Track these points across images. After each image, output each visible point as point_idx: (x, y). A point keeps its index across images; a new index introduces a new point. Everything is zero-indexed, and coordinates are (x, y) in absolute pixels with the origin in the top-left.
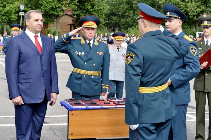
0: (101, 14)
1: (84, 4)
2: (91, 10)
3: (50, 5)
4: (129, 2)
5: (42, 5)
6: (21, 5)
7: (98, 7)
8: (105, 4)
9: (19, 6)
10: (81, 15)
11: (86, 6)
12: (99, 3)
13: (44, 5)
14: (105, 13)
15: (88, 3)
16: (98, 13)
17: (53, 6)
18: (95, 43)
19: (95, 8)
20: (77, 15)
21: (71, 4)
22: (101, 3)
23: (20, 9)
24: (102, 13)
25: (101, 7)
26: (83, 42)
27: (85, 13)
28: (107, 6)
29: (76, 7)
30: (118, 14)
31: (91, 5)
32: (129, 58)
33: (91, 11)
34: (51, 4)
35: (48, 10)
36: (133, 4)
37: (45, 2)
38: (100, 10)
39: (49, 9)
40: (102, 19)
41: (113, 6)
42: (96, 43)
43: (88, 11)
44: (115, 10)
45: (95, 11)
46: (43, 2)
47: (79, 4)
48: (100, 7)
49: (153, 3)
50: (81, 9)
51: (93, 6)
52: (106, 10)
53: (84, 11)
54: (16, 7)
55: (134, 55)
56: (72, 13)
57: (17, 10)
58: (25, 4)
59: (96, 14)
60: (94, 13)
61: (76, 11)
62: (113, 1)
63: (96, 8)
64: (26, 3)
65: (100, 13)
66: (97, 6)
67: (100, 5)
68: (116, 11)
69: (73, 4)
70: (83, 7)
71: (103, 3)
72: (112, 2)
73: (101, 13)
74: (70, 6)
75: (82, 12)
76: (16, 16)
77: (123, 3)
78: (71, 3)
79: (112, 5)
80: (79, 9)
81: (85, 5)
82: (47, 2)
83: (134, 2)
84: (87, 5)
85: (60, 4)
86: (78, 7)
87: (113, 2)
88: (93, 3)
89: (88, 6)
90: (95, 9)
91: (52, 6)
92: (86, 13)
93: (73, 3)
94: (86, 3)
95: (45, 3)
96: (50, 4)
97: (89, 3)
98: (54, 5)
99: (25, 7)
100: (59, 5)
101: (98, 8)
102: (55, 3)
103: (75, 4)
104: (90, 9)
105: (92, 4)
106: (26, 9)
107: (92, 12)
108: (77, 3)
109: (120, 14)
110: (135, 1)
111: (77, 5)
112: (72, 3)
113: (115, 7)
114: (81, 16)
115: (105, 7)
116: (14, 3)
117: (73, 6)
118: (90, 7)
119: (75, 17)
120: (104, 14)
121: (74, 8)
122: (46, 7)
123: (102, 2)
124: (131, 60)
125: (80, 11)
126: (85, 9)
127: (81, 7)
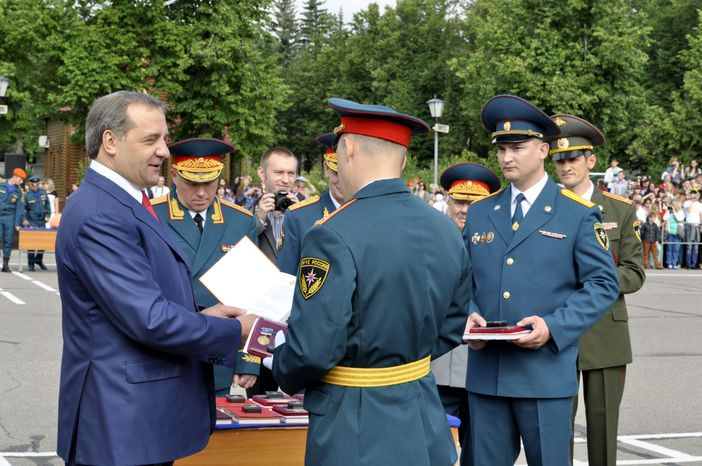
0: (263, 114)
1: (207, 79)
2: (231, 98)
3: (95, 81)
4: (360, 73)
5: (65, 82)
7: (252, 90)
8: (277, 79)
10: (195, 114)
11: (213, 84)
13: (73, 82)
14: (276, 109)
15: (221, 76)
16: (253, 108)
17: (106, 85)
18: (213, 217)
19: (242, 92)
20: (184, 114)
21: (164, 80)
22: (262, 75)
24: (267, 108)
25: (264, 87)
26: (177, 213)
27: (208, 107)
28: (284, 86)
29: (180, 89)
30: (323, 112)
31: (229, 82)
32: (312, 274)
33: (231, 103)
34: (97, 77)
35: (86, 97)
36: (373, 79)
37: (77, 72)
38: (260, 98)
39: (90, 94)
40: (265, 127)
41: (306, 86)
42: (217, 217)
43: (218, 102)
44: (312, 99)
45: (242, 101)
46: (71, 72)
47: (188, 77)
48: (260, 90)
49: (439, 77)
50: (196, 95)
51: (236, 87)
52: (281, 98)
53: (208, 102)
58: (10, 78)
59: (246, 111)
60: (241, 110)
61: (179, 100)
62: (304, 71)
63: (245, 91)
64: (13, 75)
65: (259, 108)
66: (249, 84)
67: (261, 81)
68: (317, 102)
69: (169, 77)
70: (205, 90)
71: (269, 76)
72: (301, 73)
73: (263, 110)
74: (159, 84)
75: (199, 106)
77: (340, 76)
78: (165, 77)
79: (302, 83)
80: (190, 95)
81: (212, 82)
82: (85, 71)
83: (374, 74)
84: (218, 81)
85: (127, 77)
86: (187, 90)
87: (306, 74)
88: (235, 77)
89: (220, 86)
90: (242, 95)
91: (101, 85)
92: (213, 108)
93: (171, 74)
94: (214, 77)
95: (76, 75)
96: (92, 79)
97: (224, 76)
98: (107, 81)
99: (8, 88)
100: (124, 82)
101: (254, 93)
102: (111, 74)
103: (176, 80)
104: (228, 94)
105: (233, 79)
106: (15, 94)
107: (233, 107)
108: (182, 77)
109: (328, 114)
110: (379, 70)
111: (183, 83)
112: (166, 74)
113: (313, 90)
114: (197, 117)
115: (276, 90)
117: (171, 84)
118: (227, 89)
119: (178, 121)
120: (273, 113)
121: (174, 92)
122: (81, 87)
123: (268, 73)
124: (318, 283)
125: (195, 102)
126: (211, 97)
127: (196, 88)
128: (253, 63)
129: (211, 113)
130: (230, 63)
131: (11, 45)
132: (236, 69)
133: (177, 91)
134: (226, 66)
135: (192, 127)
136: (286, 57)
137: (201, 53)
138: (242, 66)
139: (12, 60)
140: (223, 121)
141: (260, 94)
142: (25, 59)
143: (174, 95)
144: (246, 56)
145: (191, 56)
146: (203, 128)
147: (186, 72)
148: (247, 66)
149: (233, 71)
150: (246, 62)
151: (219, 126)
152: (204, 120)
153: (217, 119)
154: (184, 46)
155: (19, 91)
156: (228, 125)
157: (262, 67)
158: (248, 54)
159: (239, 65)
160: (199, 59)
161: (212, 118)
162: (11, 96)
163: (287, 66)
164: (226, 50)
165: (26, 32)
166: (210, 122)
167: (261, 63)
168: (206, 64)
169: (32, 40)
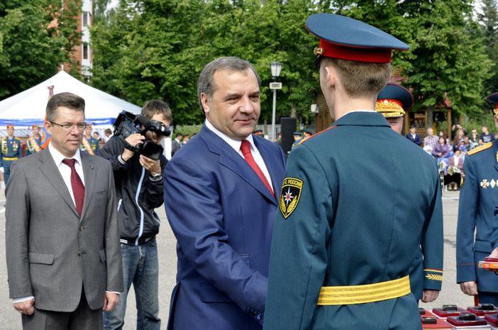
0: (473, 82)
1: (430, 58)
2: (448, 71)
6: (274, 64)
7: (464, 64)
8: (482, 56)
9: (268, 67)
10: (422, 84)
11: (435, 61)
12: (467, 52)
14: (482, 78)
15: (440, 55)
16: (465, 78)
19: (457, 66)
20: (414, 85)
21: (398, 59)
22: (471, 53)
23: (271, 76)
24: (476, 77)
25: (473, 62)
27: (432, 79)
28: (488, 61)
29: (410, 65)
31: (447, 59)
33: (448, 75)
38: (470, 70)
40: (475, 92)
43: (439, 74)
45: (457, 73)
47: (416, 57)
48: (470, 64)
50: (422, 70)
51: (452, 62)
52: (486, 70)
53: (431, 75)
54: (263, 71)
56: (401, 81)
57: (266, 76)
58: (284, 63)
59: (460, 80)
60: (456, 80)
61: (410, 74)
63: (460, 66)
64: (286, 60)
65: (469, 78)
66: (461, 60)
67: (471, 58)
69: (402, 57)
70: (429, 66)
71: (476, 53)
73: (473, 79)
75: (425, 78)
76: (264, 93)
78: (398, 57)
80: (418, 70)
81: (433, 60)
84: (438, 58)
86: (416, 66)
88: (451, 55)
89: (440, 62)
90: (456, 68)
92: (435, 79)
93: (403, 55)
94: (436, 55)
97: (443, 55)
99: (283, 70)
101: (466, 67)
103: (407, 60)
104: (446, 68)
105: (450, 57)
106: (288, 74)
107: (450, 77)
108: (411, 57)
111: (412, 61)
112: (399, 55)
114: (424, 86)
115: (482, 64)
116: (259, 60)
117: (403, 63)
118: (445, 64)
120: (481, 80)
121: (406, 68)
123: (475, 51)
125: (422, 75)
126: (433, 71)
127: (422, 65)
128: (464, 45)
129: (434, 83)
130: (446, 45)
131: (283, 39)
132: (452, 49)
133: (408, 67)
134: (443, 47)
135: (421, 94)
136: (492, 39)
137: (424, 38)
138: (456, 47)
139: (286, 50)
140: (443, 88)
141: (470, 67)
142: (294, 48)
143: (406, 71)
144: (458, 39)
145: (417, 41)
146: (428, 95)
147: (415, 52)
148: (459, 46)
149: (449, 51)
150: (459, 44)
151: (441, 92)
152: (429, 88)
153: (438, 87)
154: (412, 34)
155: (292, 72)
156: (447, 91)
157: (471, 47)
158: (460, 38)
159: (453, 46)
160: (422, 43)
161: (435, 87)
162: (285, 76)
163: (492, 46)
164: (443, 35)
165: (294, 29)
166: (433, 90)
167: (470, 44)
168: (429, 46)
169: (299, 34)
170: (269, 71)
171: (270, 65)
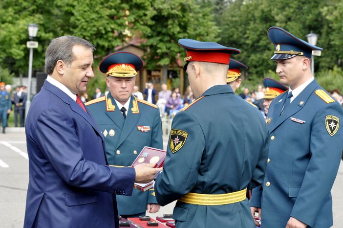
1: (165, 24)
2: (181, 35)
3: (94, 26)
4: (268, 18)
5: (75, 27)
6: (31, 26)
7: (195, 30)
8: (210, 23)
9: (26, 27)
10: (158, 46)
11: (169, 27)
12: (197, 20)
13: (80, 26)
15: (174, 22)
17: (101, 28)
18: (132, 109)
20: (151, 46)
21: (138, 24)
22: (201, 20)
23: (28, 35)
25: (202, 28)
26: (110, 107)
27: (167, 41)
28: (215, 27)
29: (149, 30)
30: (245, 44)
31: (180, 25)
34: (95, 23)
35: (88, 36)
36: (276, 22)
37: (83, 20)
38: (200, 35)
39: (91, 34)
41: (234, 27)
42: (135, 109)
43: (173, 38)
44: (238, 35)
46: (79, 20)
47: (154, 22)
48: (200, 30)
49: (320, 19)
50: (159, 34)
51: (184, 28)
52: (213, 35)
53: (167, 38)
54: (21, 31)
55: (185, 135)
56: (141, 42)
57: (24, 36)
58: (41, 25)
61: (149, 37)
62: (233, 16)
63: (190, 31)
64: (41, 22)
66: (193, 26)
67: (201, 24)
68: (241, 37)
69: (142, 23)
70: (164, 30)
71: (205, 21)
72: (230, 18)
74: (135, 27)
75: (161, 41)
76: (22, 50)
77: (255, 20)
79: (231, 25)
80: (155, 34)
81: (168, 25)
82: (88, 19)
83: (277, 18)
84: (172, 24)
85: (115, 23)
86: (153, 31)
87: (234, 19)
88: (184, 22)
89: (173, 27)
90: (188, 33)
91: (98, 29)
92: (169, 42)
93: (142, 20)
94: (170, 22)
95: (82, 22)
96: (92, 24)
98: (102, 26)
99: (39, 31)
100: (113, 26)
102: (104, 22)
103: (145, 24)
104: (179, 33)
105: (182, 24)
106: (43, 35)
108: (150, 22)
109: (248, 45)
110: (280, 16)
111: (150, 26)
112: (140, 20)
113: (237, 29)
114: (160, 48)
115: (210, 30)
116: (18, 22)
117: (143, 27)
118: (178, 29)
119: (149, 50)
121: (145, 32)
122: (85, 30)
123: (205, 19)
124: (180, 144)
125: (159, 38)
126: (168, 35)
127: (159, 29)
128: (195, 13)
129: (168, 45)
130: (180, 14)
131: (40, 4)
132: (184, 16)
133: (146, 32)
134: (177, 15)
135: (157, 54)
136: (221, 8)
137: (161, 7)
138: (188, 15)
139: (42, 13)
140: (176, 50)
141: (200, 33)
142: (49, 13)
143: (145, 34)
144: (190, 9)
145: (155, 9)
146: (164, 55)
147: (153, 18)
148: (191, 15)
149: (182, 18)
150: (190, 12)
151: (174, 53)
152: (165, 50)
153: (172, 49)
154: (151, 2)
155: (46, 33)
156: (180, 52)
157: (200, 15)
158: (191, 7)
159: (186, 14)
160: (159, 11)
161: (169, 49)
162: (41, 37)
163: (221, 14)
164: (177, 5)
166: (167, 51)
167: (200, 13)
168: (165, 13)
170: (27, 31)
171: (28, 26)
